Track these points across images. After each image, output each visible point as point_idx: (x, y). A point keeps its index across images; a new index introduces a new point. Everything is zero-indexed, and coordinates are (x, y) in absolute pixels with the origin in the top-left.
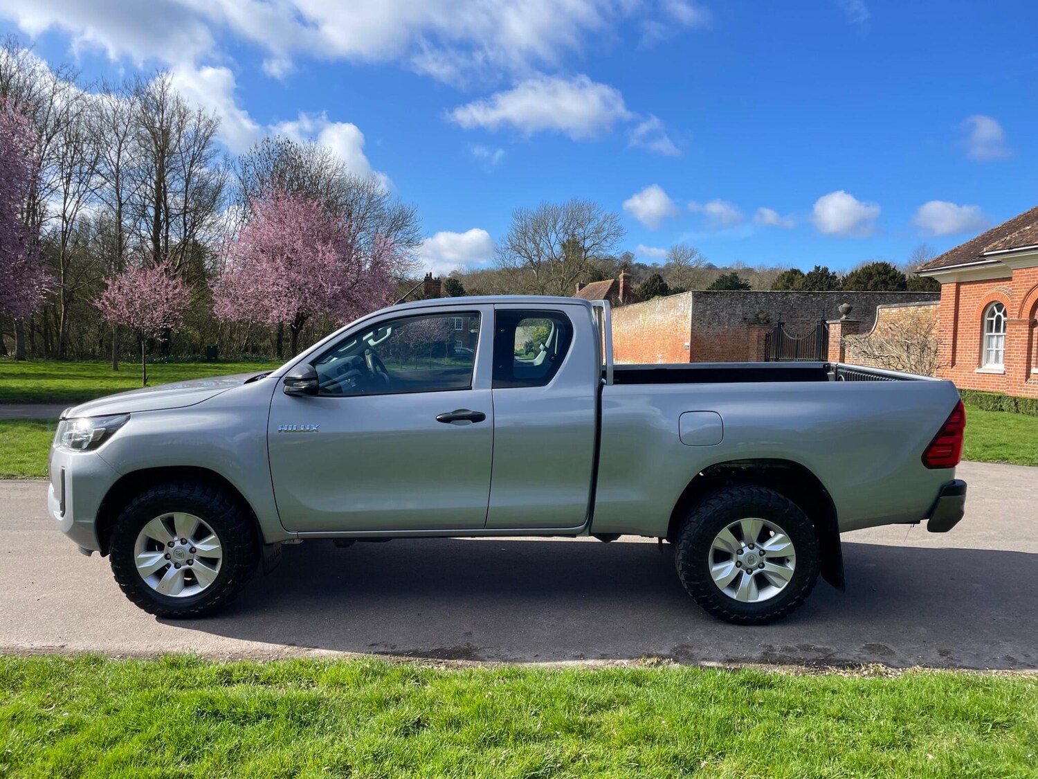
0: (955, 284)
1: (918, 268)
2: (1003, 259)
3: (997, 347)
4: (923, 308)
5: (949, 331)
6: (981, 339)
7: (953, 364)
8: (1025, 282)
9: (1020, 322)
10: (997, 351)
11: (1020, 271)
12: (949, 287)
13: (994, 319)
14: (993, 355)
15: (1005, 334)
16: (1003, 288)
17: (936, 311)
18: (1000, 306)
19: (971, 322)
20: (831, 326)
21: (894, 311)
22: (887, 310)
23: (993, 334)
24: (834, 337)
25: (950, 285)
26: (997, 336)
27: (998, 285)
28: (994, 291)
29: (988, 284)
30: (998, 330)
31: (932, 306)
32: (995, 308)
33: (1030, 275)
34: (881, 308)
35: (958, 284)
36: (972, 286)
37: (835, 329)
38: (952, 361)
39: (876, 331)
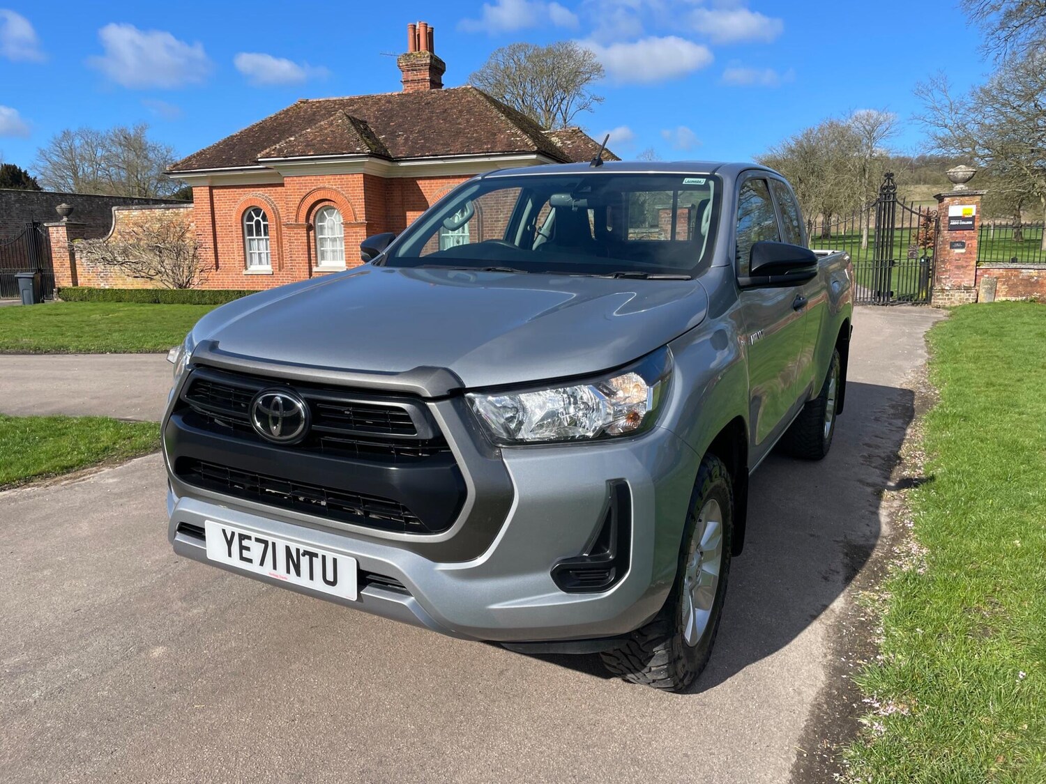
0: (208, 188)
1: (168, 169)
2: (275, 166)
3: (259, 250)
4: (171, 210)
5: (208, 235)
6: (244, 242)
7: (217, 267)
8: (298, 189)
9: (298, 226)
10: (260, 254)
11: (291, 178)
12: (202, 190)
13: (253, 223)
14: (256, 258)
15: (267, 237)
16: (259, 194)
17: (188, 215)
18: (257, 211)
19: (229, 226)
20: (50, 229)
21: (136, 213)
22: (126, 212)
23: (255, 237)
24: (58, 242)
25: (202, 188)
26: (258, 239)
27: (253, 191)
28: (250, 196)
29: (242, 190)
30: (258, 233)
31: (182, 209)
32: (252, 212)
33: (302, 183)
34: (118, 210)
35: (211, 188)
36: (225, 190)
37: (58, 234)
38: (216, 264)
39: (114, 235)
